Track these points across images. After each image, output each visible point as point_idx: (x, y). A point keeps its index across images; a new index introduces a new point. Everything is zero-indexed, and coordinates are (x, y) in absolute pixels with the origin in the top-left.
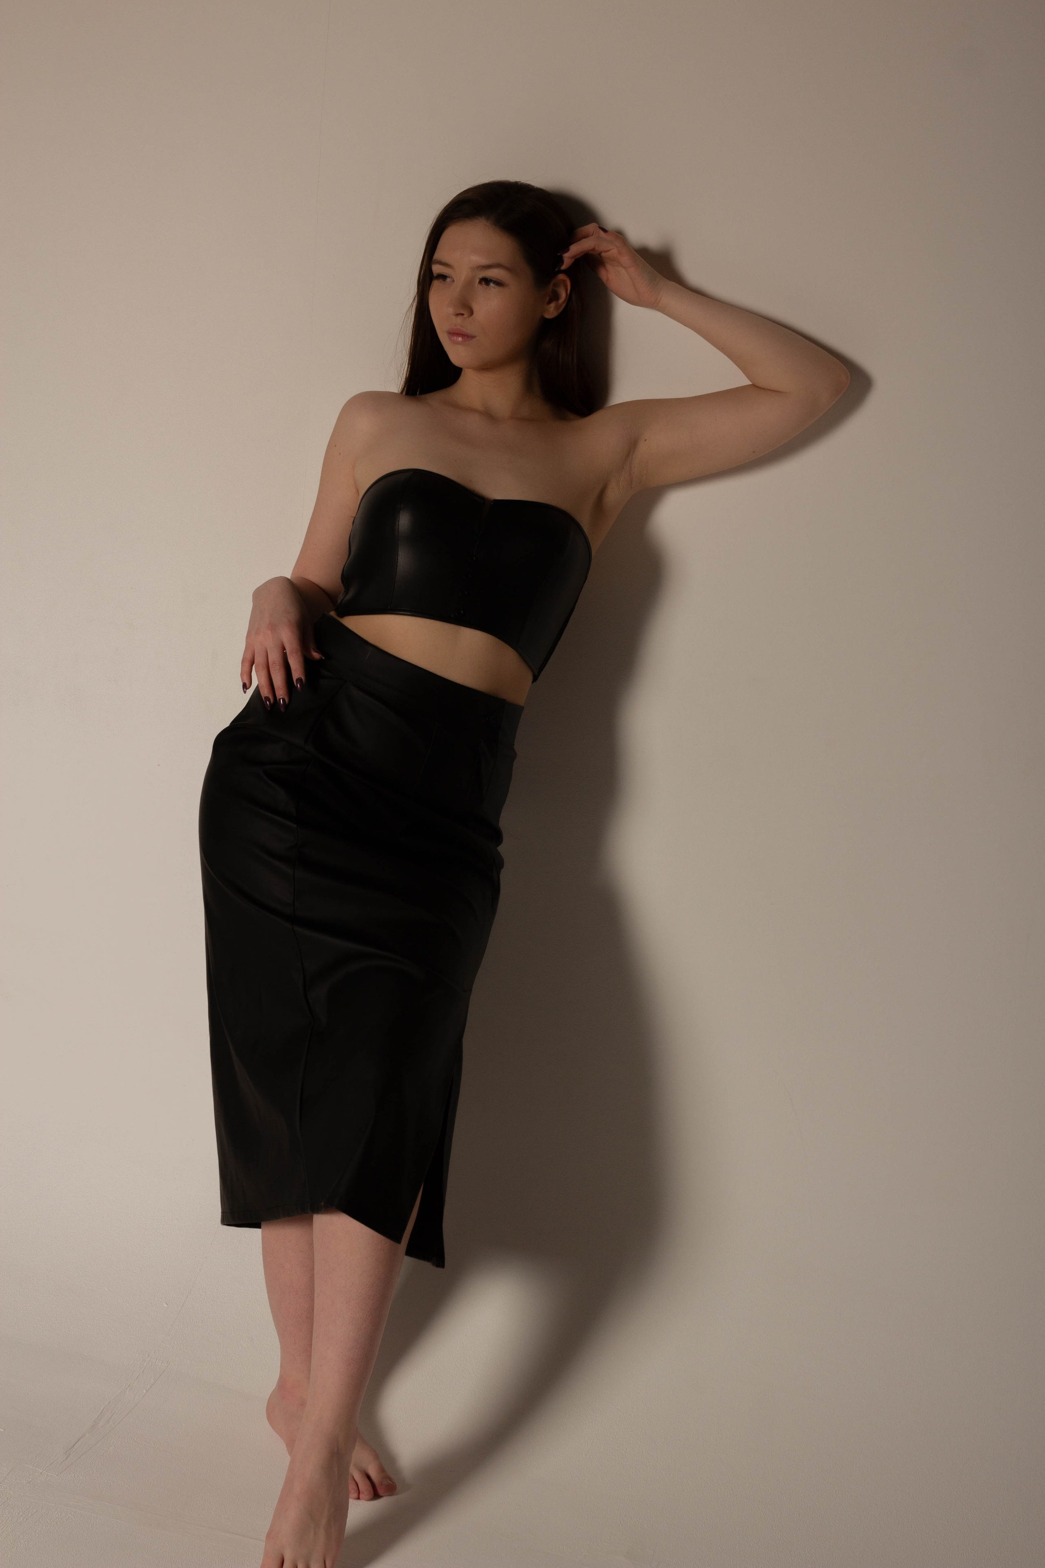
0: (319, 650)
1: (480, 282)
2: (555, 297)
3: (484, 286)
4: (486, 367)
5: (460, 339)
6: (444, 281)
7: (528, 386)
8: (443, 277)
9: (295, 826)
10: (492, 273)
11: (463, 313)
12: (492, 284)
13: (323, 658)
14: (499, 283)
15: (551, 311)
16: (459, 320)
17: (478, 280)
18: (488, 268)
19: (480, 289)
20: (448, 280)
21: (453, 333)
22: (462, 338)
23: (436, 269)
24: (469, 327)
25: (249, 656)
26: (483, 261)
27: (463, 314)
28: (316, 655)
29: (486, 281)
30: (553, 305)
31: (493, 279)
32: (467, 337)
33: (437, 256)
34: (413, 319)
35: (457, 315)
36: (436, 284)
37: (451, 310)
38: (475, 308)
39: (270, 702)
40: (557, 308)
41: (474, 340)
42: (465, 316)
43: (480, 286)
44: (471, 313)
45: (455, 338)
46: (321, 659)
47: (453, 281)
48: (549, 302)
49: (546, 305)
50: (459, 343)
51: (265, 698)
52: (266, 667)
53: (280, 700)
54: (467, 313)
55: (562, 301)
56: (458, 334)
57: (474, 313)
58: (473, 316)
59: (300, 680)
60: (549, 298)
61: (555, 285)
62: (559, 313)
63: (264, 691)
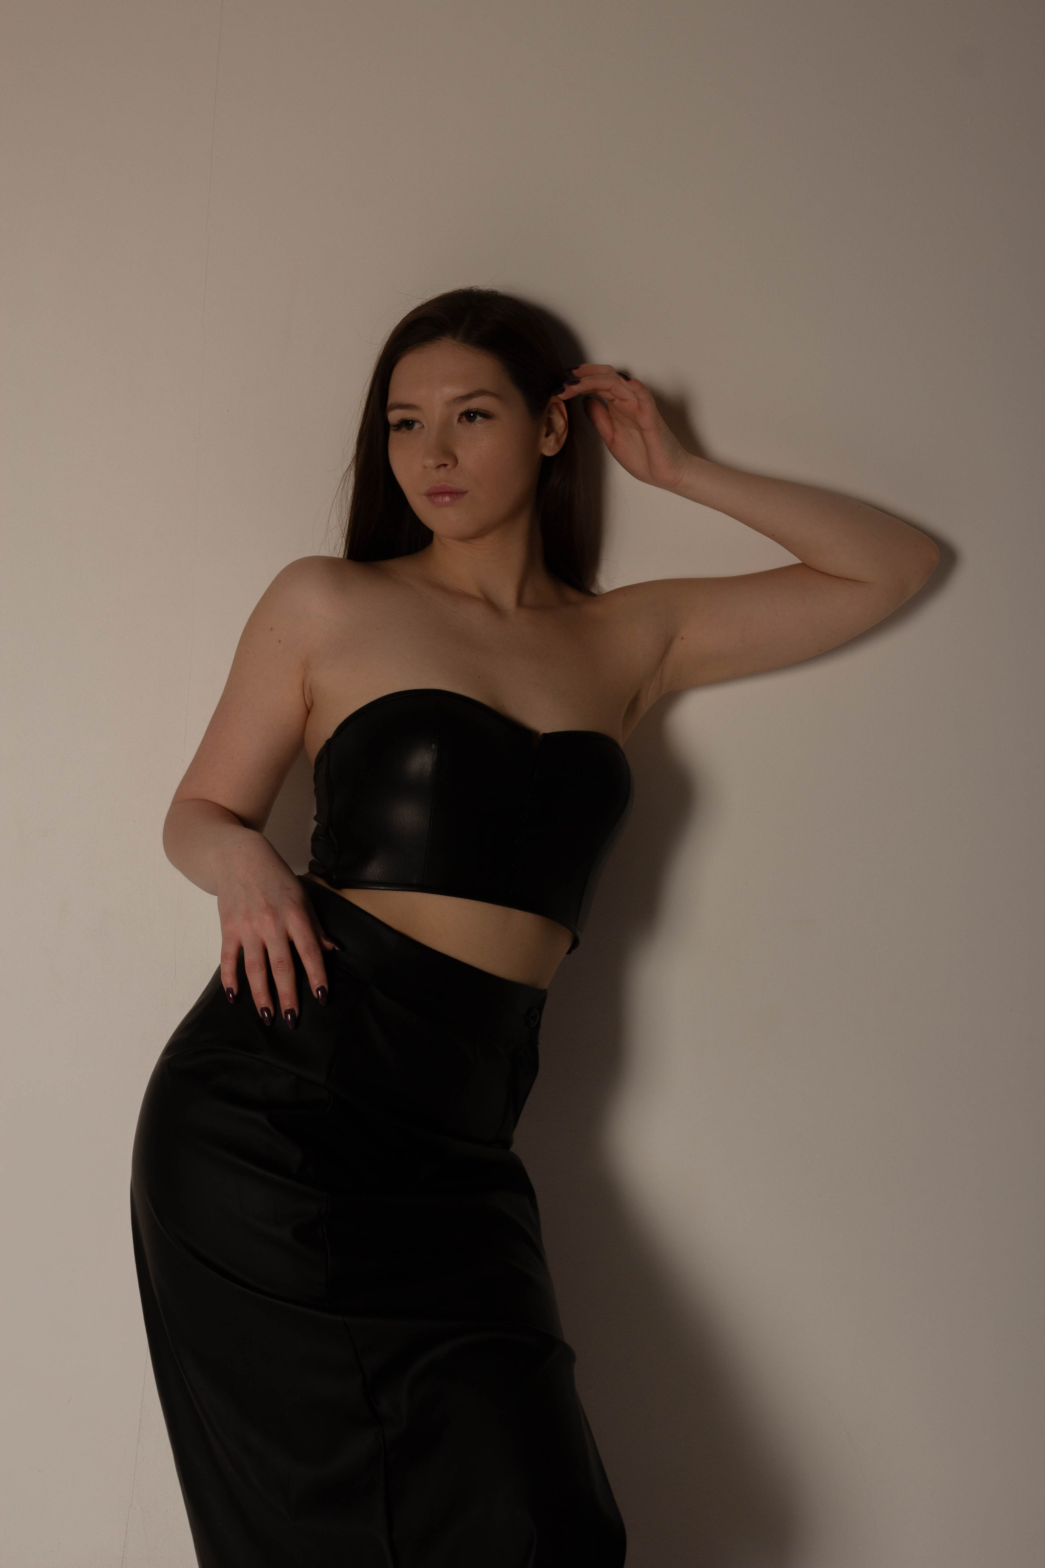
1: (459, 420)
2: (550, 430)
3: (468, 424)
4: (478, 534)
5: (447, 499)
6: (409, 429)
8: (407, 424)
10: (475, 403)
11: (446, 463)
12: (479, 418)
14: (487, 415)
15: (550, 447)
16: (439, 474)
17: (457, 419)
18: (468, 399)
19: (462, 428)
20: (417, 426)
21: (434, 494)
22: (449, 497)
23: (394, 415)
24: (458, 482)
26: (460, 391)
27: (445, 465)
30: (552, 437)
31: (477, 411)
32: (456, 494)
33: (393, 399)
35: (439, 467)
36: (397, 435)
37: (430, 463)
38: (460, 453)
39: (268, 1014)
40: (558, 441)
41: (468, 496)
42: (449, 467)
43: (461, 425)
44: (456, 461)
45: (440, 498)
46: (338, 950)
47: (423, 427)
48: (547, 435)
49: (543, 439)
50: (446, 505)
51: (263, 1010)
52: (264, 966)
53: (286, 1013)
54: (450, 463)
55: (560, 432)
56: (443, 493)
57: (459, 461)
58: (459, 465)
59: (321, 988)
60: (544, 431)
61: (550, 412)
62: (561, 448)
63: (261, 999)
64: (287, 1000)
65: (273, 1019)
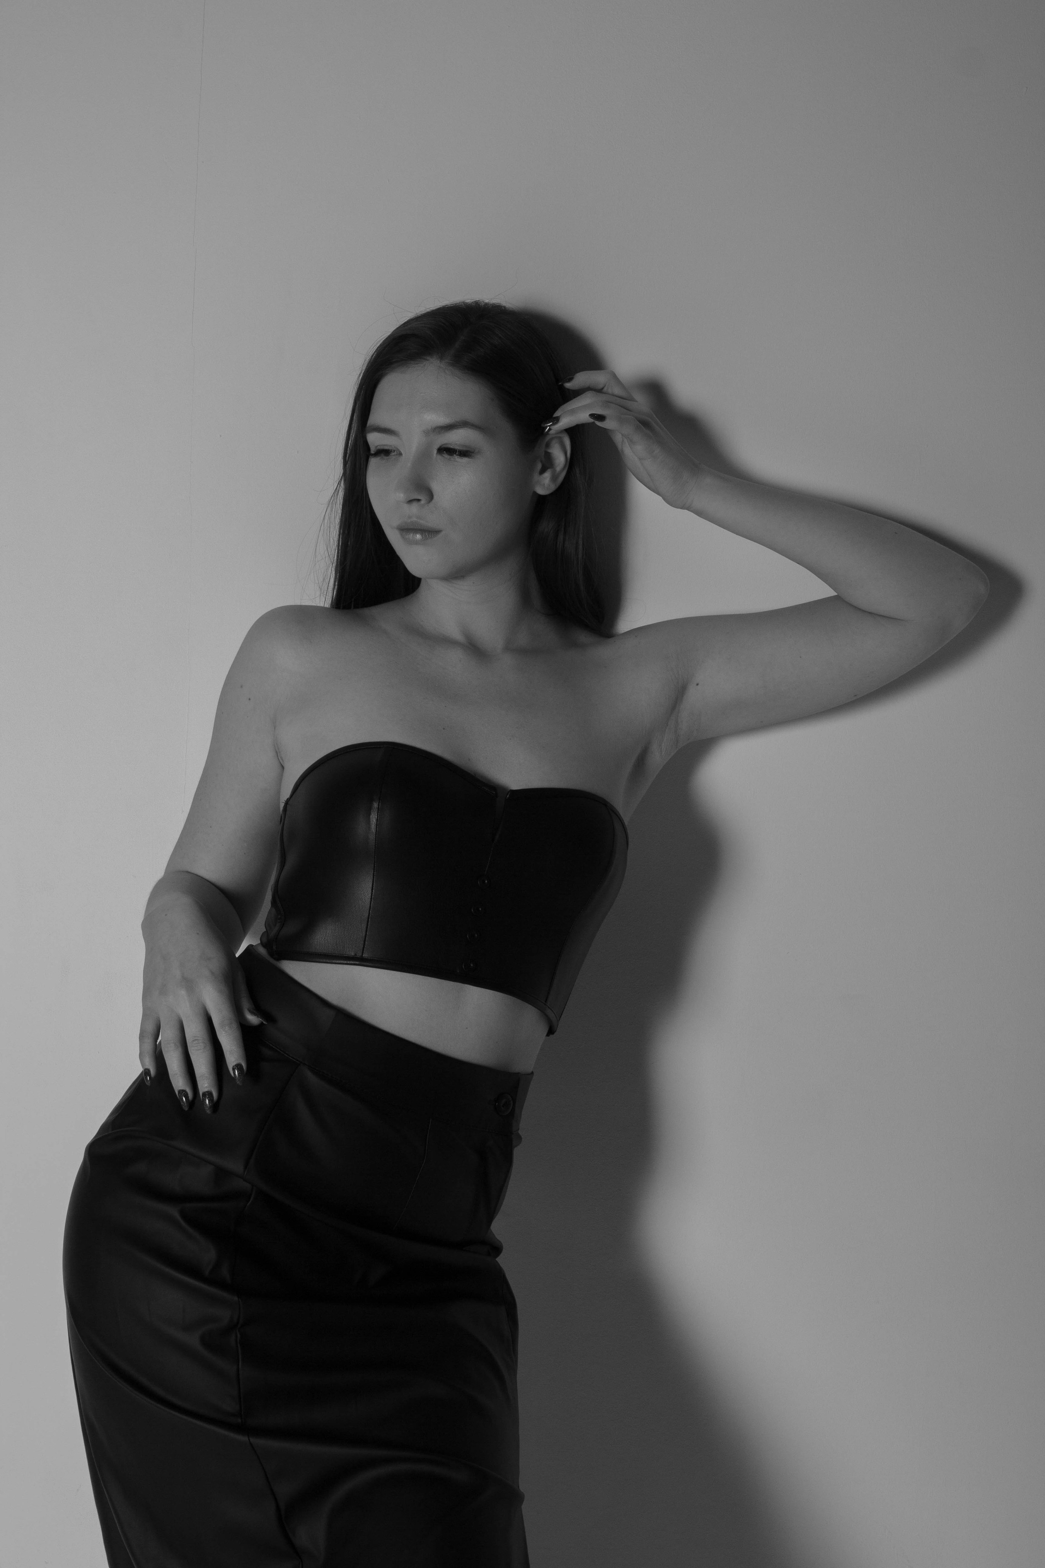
0: (258, 1010)
1: (438, 453)
2: (548, 463)
3: (446, 458)
4: (457, 574)
5: (418, 536)
6: (386, 456)
7: (525, 599)
8: (384, 452)
9: (236, 1298)
10: (455, 438)
11: (419, 498)
12: (456, 455)
13: (264, 1022)
14: (465, 453)
15: (545, 484)
16: (414, 508)
17: (435, 452)
18: (450, 429)
19: (441, 464)
20: (393, 454)
21: (406, 529)
22: (422, 534)
23: (375, 440)
24: (431, 519)
25: (151, 1028)
26: (441, 419)
27: (419, 500)
28: (253, 1019)
29: (446, 451)
30: (547, 475)
31: (457, 448)
32: (429, 533)
33: (372, 420)
34: (340, 511)
35: (410, 501)
36: (373, 462)
37: (401, 496)
38: (435, 487)
39: (187, 1098)
40: (554, 478)
41: (440, 535)
42: (422, 502)
43: (439, 457)
44: (431, 496)
45: (412, 535)
46: (262, 1024)
47: (400, 455)
48: (542, 471)
49: (536, 476)
50: (417, 543)
51: (180, 1091)
52: (179, 1045)
53: (204, 1094)
54: (423, 498)
55: (558, 469)
56: (416, 530)
57: (435, 497)
58: (433, 501)
59: (238, 1067)
60: (539, 466)
61: (548, 445)
62: (557, 486)
63: (179, 1082)
64: (206, 1083)
65: (192, 1104)
